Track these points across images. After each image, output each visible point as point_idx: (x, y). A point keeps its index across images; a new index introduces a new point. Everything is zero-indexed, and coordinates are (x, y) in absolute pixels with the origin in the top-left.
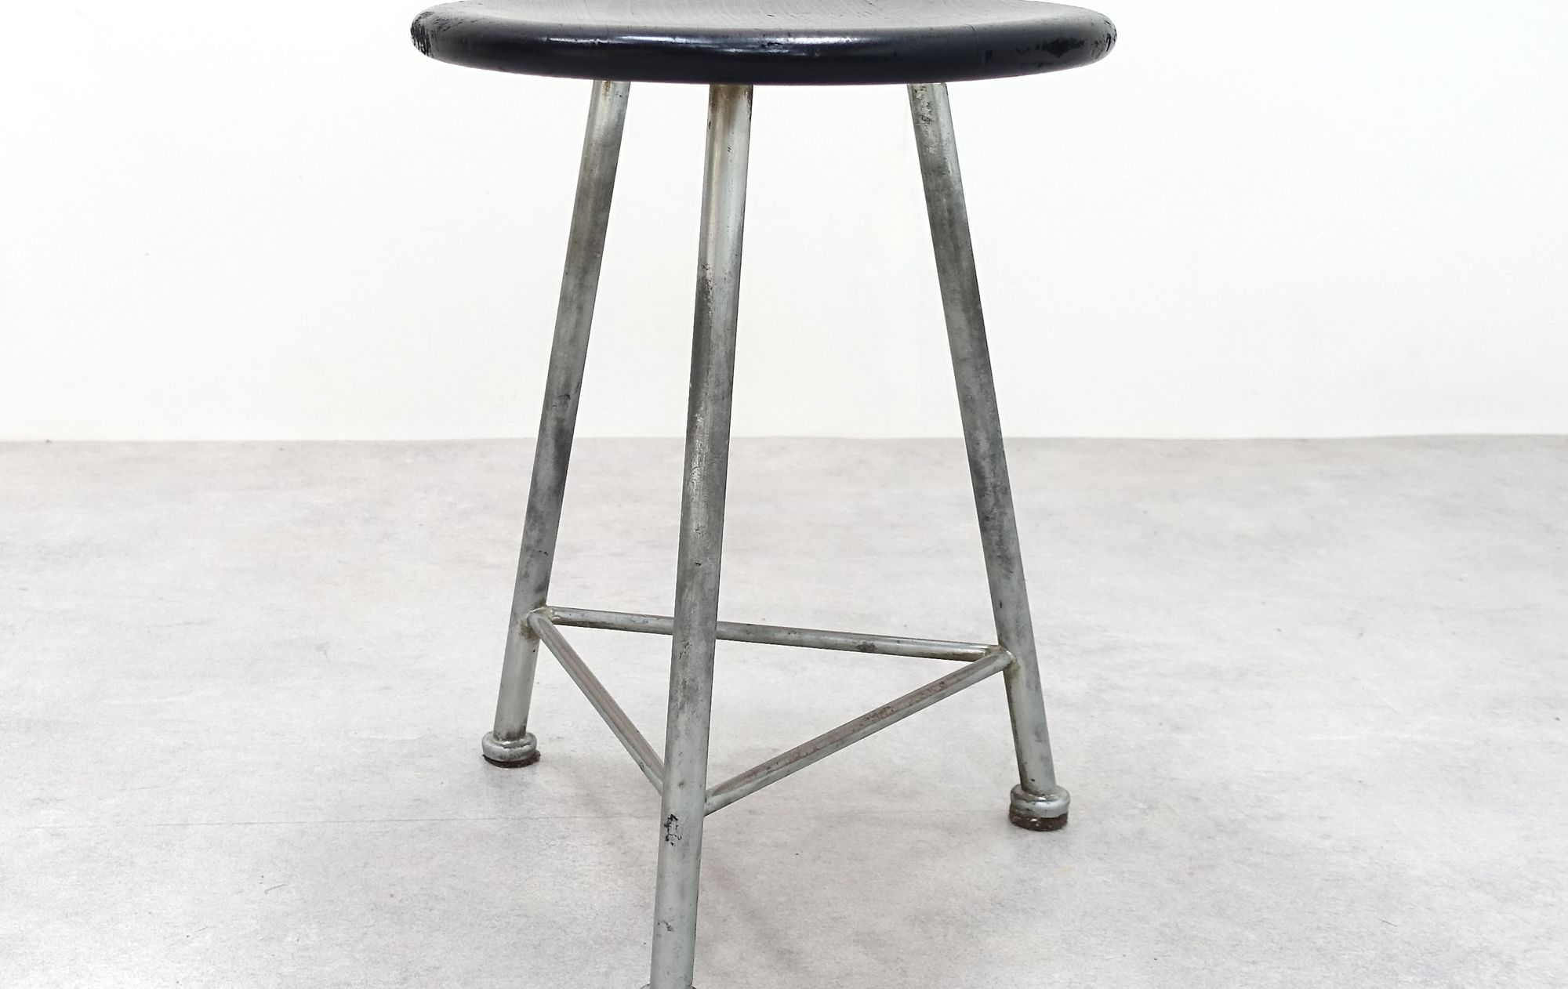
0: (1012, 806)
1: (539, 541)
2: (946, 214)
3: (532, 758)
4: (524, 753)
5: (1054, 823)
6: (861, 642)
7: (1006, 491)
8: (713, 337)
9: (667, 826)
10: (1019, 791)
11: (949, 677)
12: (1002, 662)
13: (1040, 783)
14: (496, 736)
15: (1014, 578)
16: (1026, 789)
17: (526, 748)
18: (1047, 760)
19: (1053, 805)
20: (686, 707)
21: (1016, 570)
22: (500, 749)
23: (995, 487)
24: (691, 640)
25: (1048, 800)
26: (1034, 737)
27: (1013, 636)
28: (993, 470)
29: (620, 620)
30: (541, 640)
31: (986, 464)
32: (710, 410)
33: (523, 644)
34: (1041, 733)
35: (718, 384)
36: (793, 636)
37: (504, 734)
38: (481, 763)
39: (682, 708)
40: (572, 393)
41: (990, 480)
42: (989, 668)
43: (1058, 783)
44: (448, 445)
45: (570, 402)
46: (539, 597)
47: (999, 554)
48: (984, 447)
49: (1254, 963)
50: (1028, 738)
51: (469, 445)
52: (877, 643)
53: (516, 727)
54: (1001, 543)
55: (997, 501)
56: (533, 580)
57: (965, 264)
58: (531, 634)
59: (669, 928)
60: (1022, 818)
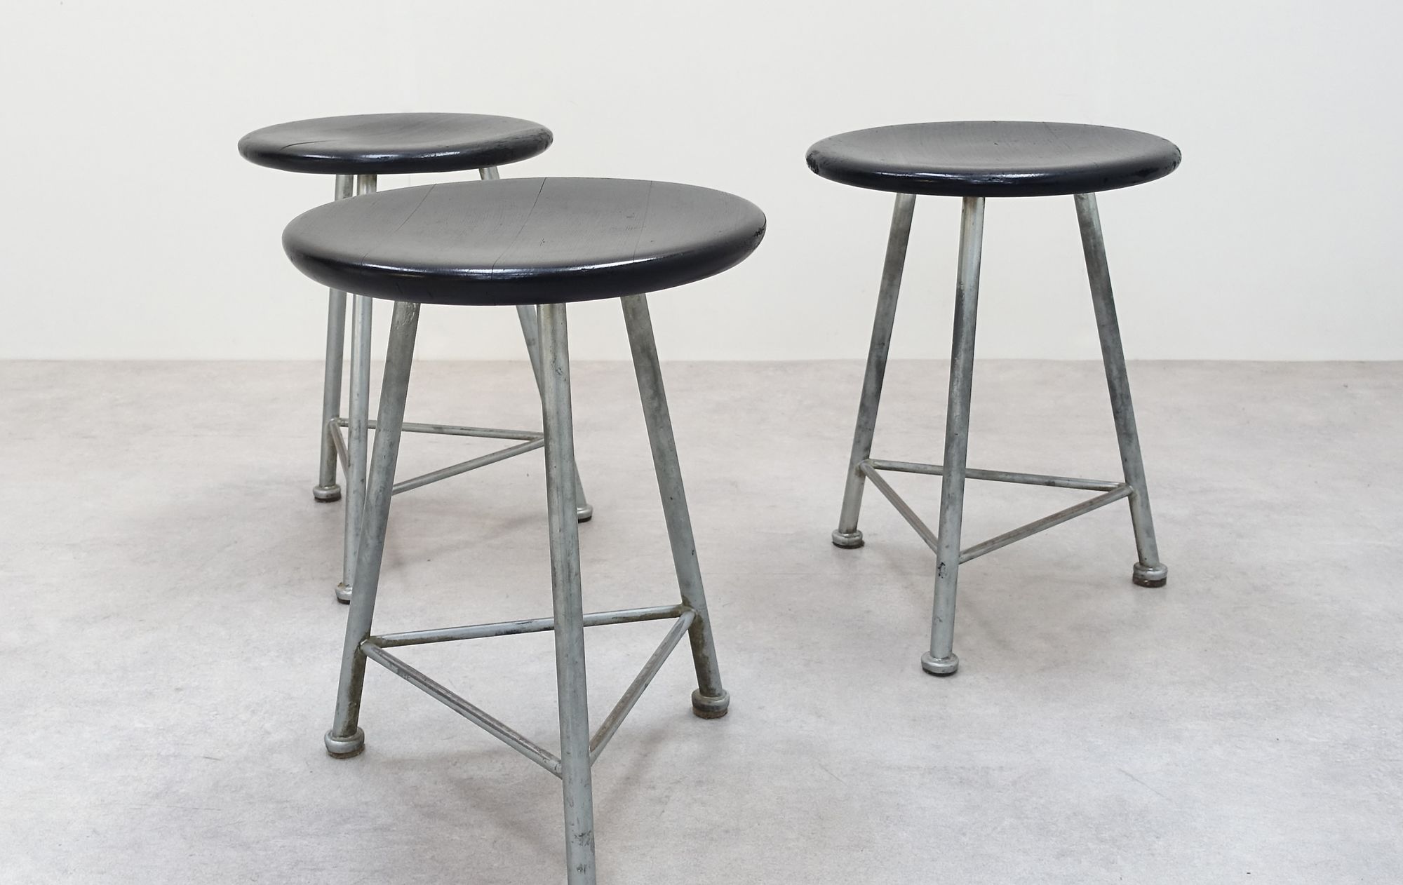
0: (1134, 574)
1: (866, 423)
2: (1093, 248)
3: (860, 544)
4: (856, 541)
5: (1159, 583)
6: (1047, 481)
7: (1128, 397)
8: (964, 318)
9: (940, 568)
10: (1138, 566)
11: (1094, 499)
12: (1126, 491)
13: (1149, 561)
14: (840, 531)
15: (1133, 446)
16: (1142, 564)
17: (857, 538)
18: (1154, 547)
19: (1157, 573)
20: (950, 507)
21: (1134, 441)
22: (842, 538)
23: (1121, 395)
24: (953, 473)
25: (1154, 571)
26: (1146, 535)
27: (1133, 477)
28: (1121, 386)
29: (911, 467)
30: (867, 477)
31: (1116, 383)
32: (962, 356)
33: (857, 480)
34: (1150, 532)
35: (967, 343)
36: (1009, 477)
37: (845, 530)
38: (831, 546)
39: (948, 508)
40: (886, 343)
41: (1119, 391)
42: (1118, 495)
43: (1161, 562)
44: (794, 364)
45: (885, 347)
46: (865, 454)
47: (1124, 431)
48: (1115, 373)
50: (1143, 535)
51: (807, 364)
52: (1057, 481)
53: (852, 526)
54: (1125, 426)
55: (1123, 403)
56: (863, 444)
57: (1104, 274)
58: (861, 474)
59: (940, 621)
60: (1140, 581)
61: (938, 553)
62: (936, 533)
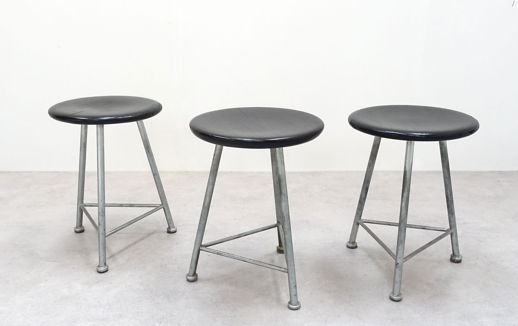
0: (451, 258)
1: (361, 207)
2: (444, 152)
3: (356, 247)
5: (459, 262)
6: (423, 227)
7: (453, 201)
9: (397, 265)
10: (452, 255)
11: (441, 235)
12: (451, 232)
13: (456, 254)
14: (350, 243)
15: (453, 217)
16: (454, 255)
17: (356, 245)
18: (458, 250)
19: (459, 258)
21: (454, 215)
22: (350, 245)
23: (451, 200)
25: (458, 257)
26: (456, 246)
27: (453, 227)
28: (451, 197)
29: (376, 222)
30: (360, 225)
31: (449, 196)
32: (406, 193)
33: (356, 226)
34: (457, 245)
35: (408, 188)
36: (410, 226)
37: (351, 242)
38: (346, 248)
39: (400, 245)
40: (369, 181)
41: (450, 199)
42: (449, 233)
43: (460, 254)
45: (369, 183)
46: (360, 218)
47: (451, 212)
48: (449, 193)
49: (500, 290)
50: (455, 246)
52: (426, 228)
53: (354, 241)
54: (451, 210)
55: (451, 203)
56: (359, 214)
57: (447, 161)
58: (358, 224)
59: (397, 283)
60: (453, 260)
61: (396, 259)
62: (395, 253)
